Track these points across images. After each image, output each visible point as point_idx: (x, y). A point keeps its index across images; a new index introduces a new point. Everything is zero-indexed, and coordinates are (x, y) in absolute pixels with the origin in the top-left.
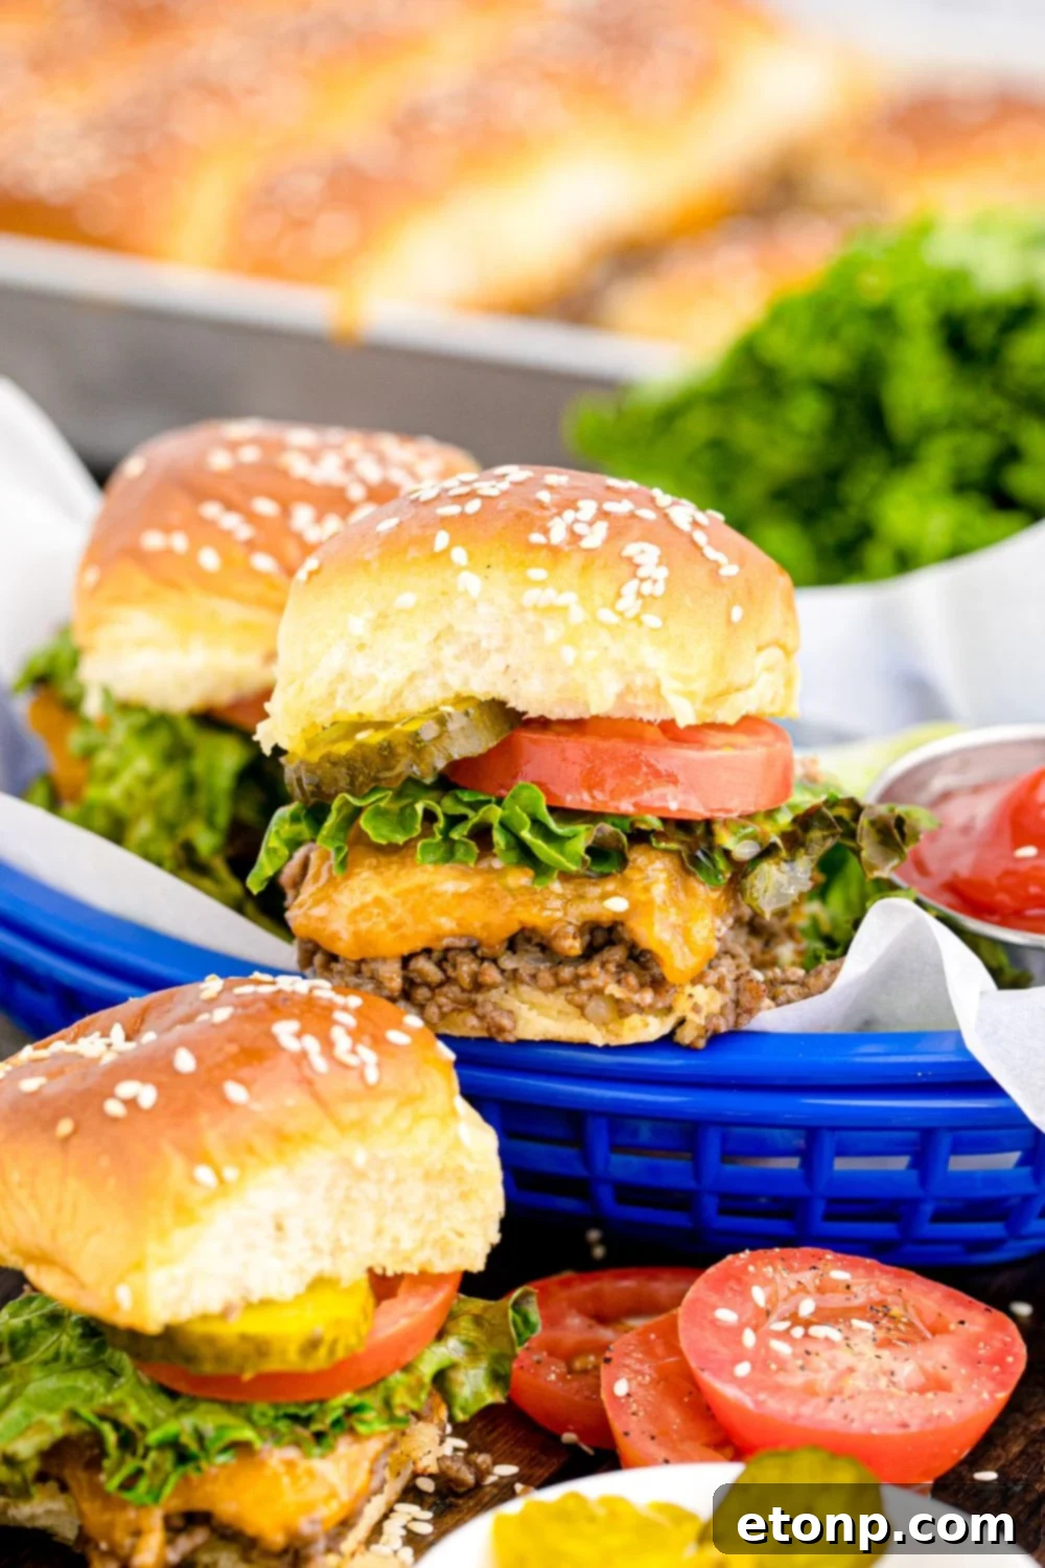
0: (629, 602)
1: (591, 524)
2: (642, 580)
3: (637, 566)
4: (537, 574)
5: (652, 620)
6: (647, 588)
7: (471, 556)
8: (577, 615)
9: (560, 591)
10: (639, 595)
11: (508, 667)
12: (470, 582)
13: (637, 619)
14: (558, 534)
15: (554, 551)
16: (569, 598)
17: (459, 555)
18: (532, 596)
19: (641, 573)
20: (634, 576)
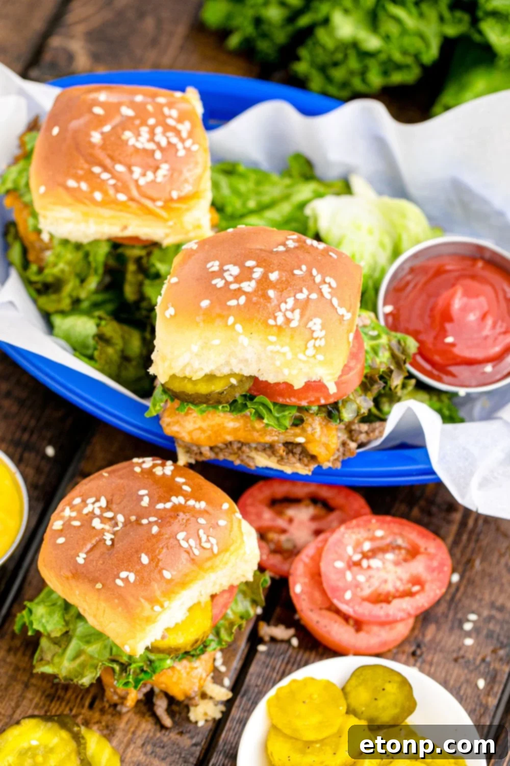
0: (310, 351)
1: (293, 310)
2: (316, 339)
3: (313, 331)
4: (273, 338)
5: (320, 357)
6: (318, 343)
7: (243, 328)
8: (289, 356)
9: (282, 346)
10: (314, 346)
11: (259, 370)
12: (244, 340)
13: (314, 356)
14: (280, 320)
15: (280, 328)
16: (286, 349)
17: (239, 327)
18: (270, 348)
19: (315, 335)
20: (312, 338)
